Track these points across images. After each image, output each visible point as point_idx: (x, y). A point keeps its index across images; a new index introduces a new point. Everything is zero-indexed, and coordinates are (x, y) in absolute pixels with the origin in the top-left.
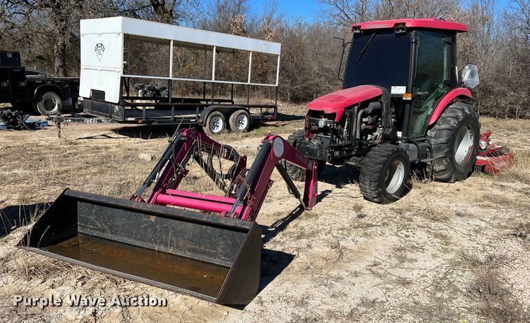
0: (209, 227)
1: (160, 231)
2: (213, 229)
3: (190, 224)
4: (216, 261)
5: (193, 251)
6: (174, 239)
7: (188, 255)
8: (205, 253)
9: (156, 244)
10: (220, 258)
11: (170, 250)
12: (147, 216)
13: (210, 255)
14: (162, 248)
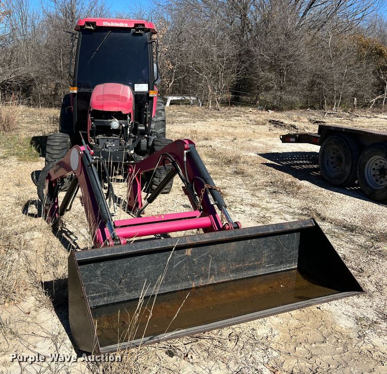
0: (254, 240)
1: (198, 263)
2: (258, 240)
3: (234, 243)
4: (261, 272)
5: (237, 271)
6: (215, 267)
7: (232, 277)
8: (249, 268)
9: (193, 280)
10: (264, 267)
11: (211, 281)
12: (181, 251)
13: (254, 268)
14: (201, 282)
